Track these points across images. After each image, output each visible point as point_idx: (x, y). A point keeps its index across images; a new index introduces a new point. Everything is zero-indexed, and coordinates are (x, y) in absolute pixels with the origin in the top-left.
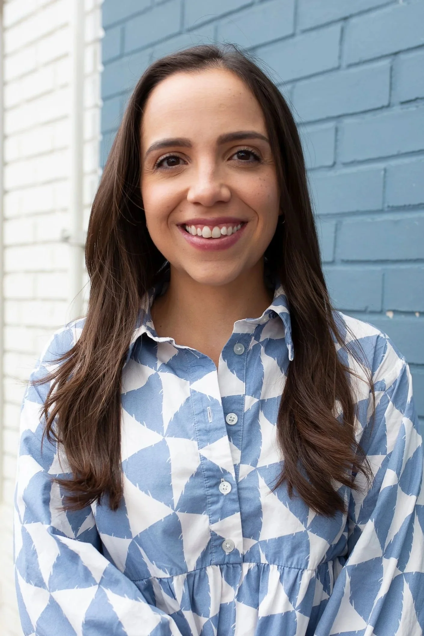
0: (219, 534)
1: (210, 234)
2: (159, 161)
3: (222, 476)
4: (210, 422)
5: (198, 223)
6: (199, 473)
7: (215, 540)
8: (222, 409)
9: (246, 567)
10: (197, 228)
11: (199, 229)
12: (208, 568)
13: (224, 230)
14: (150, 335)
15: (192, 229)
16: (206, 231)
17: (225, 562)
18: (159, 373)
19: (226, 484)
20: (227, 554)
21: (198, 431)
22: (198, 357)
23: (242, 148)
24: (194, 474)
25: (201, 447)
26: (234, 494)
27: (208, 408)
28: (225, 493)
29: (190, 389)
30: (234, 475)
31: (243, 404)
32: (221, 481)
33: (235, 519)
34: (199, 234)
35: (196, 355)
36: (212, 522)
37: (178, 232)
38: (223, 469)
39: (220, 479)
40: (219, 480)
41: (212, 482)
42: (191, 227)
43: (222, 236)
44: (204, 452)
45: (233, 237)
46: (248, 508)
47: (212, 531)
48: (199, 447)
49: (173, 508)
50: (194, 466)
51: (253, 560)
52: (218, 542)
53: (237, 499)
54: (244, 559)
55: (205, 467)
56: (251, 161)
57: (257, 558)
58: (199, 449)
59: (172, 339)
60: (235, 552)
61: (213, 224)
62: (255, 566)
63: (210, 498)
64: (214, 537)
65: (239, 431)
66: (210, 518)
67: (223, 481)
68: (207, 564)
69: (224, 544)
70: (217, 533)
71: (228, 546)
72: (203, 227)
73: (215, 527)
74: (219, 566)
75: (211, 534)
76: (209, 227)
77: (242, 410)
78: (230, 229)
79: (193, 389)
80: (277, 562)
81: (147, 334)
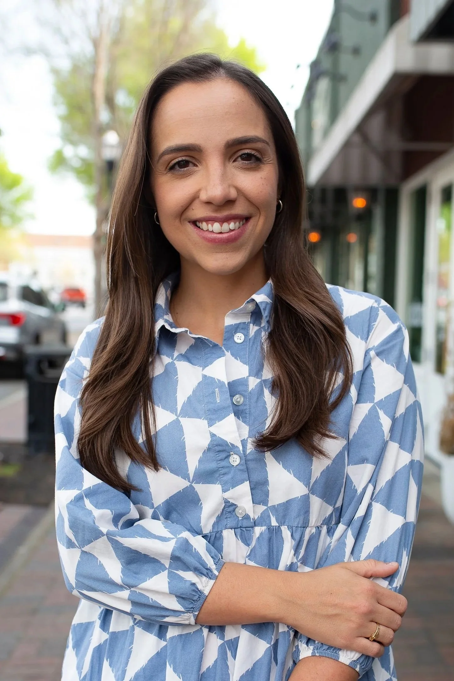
0: (231, 501)
1: (221, 230)
2: (171, 164)
3: (231, 450)
4: (218, 402)
5: (208, 220)
6: (211, 448)
7: (229, 506)
8: (228, 390)
9: (258, 530)
10: (208, 225)
11: (210, 225)
12: (224, 531)
13: (232, 225)
14: (168, 327)
15: (204, 225)
16: (216, 227)
17: (239, 526)
18: (175, 362)
19: (235, 456)
20: (240, 519)
21: (207, 411)
22: (211, 346)
23: (246, 151)
24: (206, 450)
25: (210, 425)
26: (242, 465)
27: (216, 390)
28: (235, 464)
29: (202, 374)
30: (241, 448)
31: (247, 385)
32: (230, 454)
33: (245, 487)
34: (210, 229)
35: (209, 344)
36: (224, 491)
37: (190, 228)
38: (232, 444)
39: (230, 452)
40: (228, 454)
41: (223, 455)
42: (202, 224)
43: (231, 230)
44: (214, 429)
45: (239, 230)
46: (256, 477)
47: (225, 499)
48: (209, 426)
49: (189, 481)
50: (205, 442)
51: (264, 523)
52: (231, 508)
53: (246, 470)
54: (255, 524)
55: (215, 443)
56: (254, 162)
57: (268, 522)
58: (209, 427)
59: (187, 329)
60: (247, 517)
61: (222, 221)
62: (266, 529)
63: (221, 470)
64: (228, 504)
65: (245, 409)
66: (222, 487)
67: (232, 454)
68: (223, 528)
69: (237, 510)
70: (229, 500)
71: (240, 511)
72: (214, 224)
73: (227, 495)
74: (233, 530)
75: (225, 501)
76: (219, 223)
77: (246, 391)
78: (237, 223)
79: (205, 374)
80: (286, 523)
81: (165, 326)
